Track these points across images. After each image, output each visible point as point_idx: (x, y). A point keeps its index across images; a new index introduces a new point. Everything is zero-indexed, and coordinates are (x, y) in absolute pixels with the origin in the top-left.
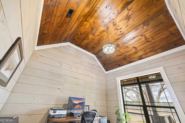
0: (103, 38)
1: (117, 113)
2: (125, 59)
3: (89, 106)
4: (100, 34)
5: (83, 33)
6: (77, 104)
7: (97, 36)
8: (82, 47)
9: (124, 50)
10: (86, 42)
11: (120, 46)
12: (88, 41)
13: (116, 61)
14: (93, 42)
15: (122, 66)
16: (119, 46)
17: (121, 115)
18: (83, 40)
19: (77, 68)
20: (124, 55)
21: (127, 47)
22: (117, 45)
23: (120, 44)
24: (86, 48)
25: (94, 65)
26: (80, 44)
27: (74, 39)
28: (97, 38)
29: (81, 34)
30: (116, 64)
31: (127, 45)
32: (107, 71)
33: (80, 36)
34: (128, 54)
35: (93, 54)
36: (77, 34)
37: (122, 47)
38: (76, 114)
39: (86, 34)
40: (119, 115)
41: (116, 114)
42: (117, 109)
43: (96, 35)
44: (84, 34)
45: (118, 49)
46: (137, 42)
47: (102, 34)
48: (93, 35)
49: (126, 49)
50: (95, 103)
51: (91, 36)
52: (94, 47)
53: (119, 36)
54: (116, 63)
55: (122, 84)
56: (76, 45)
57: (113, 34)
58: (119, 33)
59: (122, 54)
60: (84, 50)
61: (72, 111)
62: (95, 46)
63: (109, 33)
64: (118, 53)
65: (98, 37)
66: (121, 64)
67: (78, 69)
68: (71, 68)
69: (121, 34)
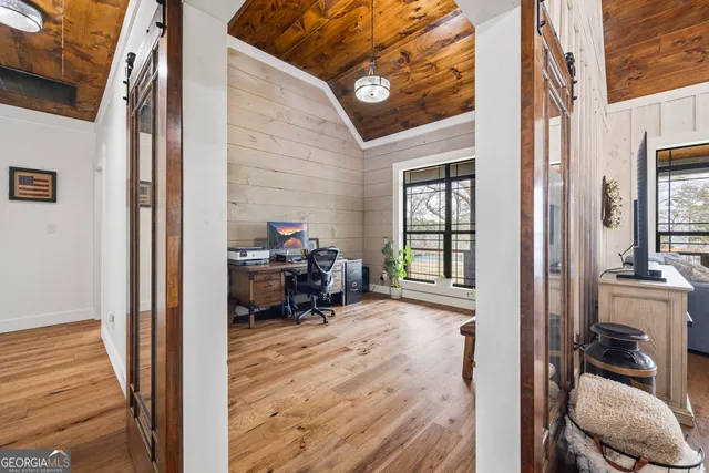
0: (356, 25)
1: (387, 250)
2: (422, 105)
3: (317, 240)
4: (344, 13)
5: (280, 4)
6: (288, 237)
7: (336, 18)
8: (277, 54)
9: (424, 74)
10: (292, 35)
11: (412, 59)
12: (300, 33)
13: (395, 111)
14: (319, 38)
15: (414, 126)
16: (408, 61)
17: (395, 253)
18: (284, 29)
19: (271, 137)
20: (423, 92)
21: (433, 65)
22: (403, 53)
23: (414, 52)
24: (292, 55)
25: (325, 121)
26: (273, 44)
27: (248, 24)
28: (334, 26)
29: (273, 8)
30: (397, 120)
31: (432, 60)
32: (366, 139)
33: (271, 14)
34: (434, 89)
35: (320, 77)
36: (261, 7)
37: (417, 62)
38: (291, 257)
39: (295, 9)
40: (391, 254)
41: (383, 251)
42: (386, 242)
43: (330, 13)
44: (285, 6)
45: (407, 69)
46: (464, 54)
47: (353, 12)
48: (322, 12)
49: (429, 73)
50: (333, 231)
51: (311, 18)
52: (323, 56)
53: (411, 24)
54: (397, 115)
55: (408, 182)
56: (255, 45)
57: (391, 13)
58: (413, 14)
59: (418, 88)
60: (286, 64)
61: (281, 252)
62: (326, 53)
63: (376, 11)
64: (404, 85)
65: (340, 21)
66: (411, 122)
67: (278, 140)
68: (253, 139)
69: (420, 18)
